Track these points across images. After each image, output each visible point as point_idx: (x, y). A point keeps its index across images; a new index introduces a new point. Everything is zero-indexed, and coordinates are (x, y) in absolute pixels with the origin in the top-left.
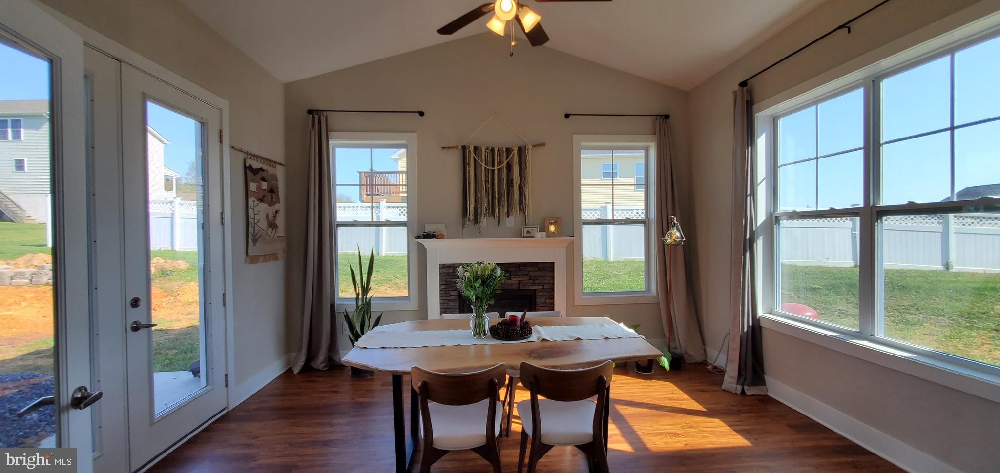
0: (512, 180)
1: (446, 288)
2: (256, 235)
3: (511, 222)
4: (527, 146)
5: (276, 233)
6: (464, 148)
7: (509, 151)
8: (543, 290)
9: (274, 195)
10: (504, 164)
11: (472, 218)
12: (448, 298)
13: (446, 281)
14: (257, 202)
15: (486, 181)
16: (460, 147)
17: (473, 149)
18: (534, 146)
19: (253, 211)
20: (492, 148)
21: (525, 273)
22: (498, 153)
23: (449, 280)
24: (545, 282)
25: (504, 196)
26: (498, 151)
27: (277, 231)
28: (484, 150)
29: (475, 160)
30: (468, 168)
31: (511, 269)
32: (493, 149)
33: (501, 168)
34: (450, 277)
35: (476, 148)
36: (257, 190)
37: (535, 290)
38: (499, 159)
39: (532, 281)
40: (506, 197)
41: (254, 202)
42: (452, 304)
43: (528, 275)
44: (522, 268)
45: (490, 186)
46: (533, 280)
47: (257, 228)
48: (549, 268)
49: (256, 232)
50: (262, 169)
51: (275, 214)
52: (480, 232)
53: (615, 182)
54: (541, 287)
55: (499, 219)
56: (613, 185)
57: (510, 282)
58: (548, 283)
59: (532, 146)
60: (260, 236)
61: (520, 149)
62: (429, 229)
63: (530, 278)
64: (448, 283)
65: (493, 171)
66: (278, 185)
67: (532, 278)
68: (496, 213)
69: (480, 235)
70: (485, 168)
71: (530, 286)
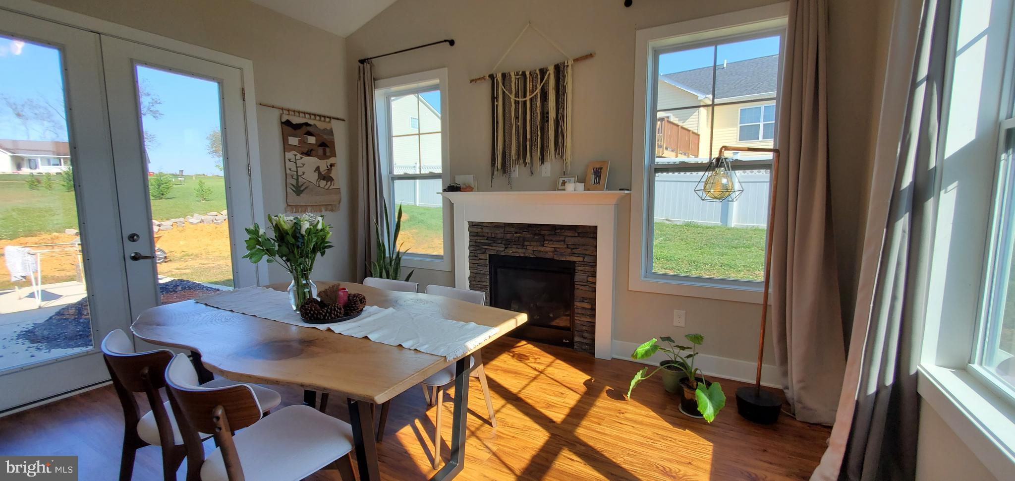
0: (548, 113)
1: (475, 250)
2: (300, 187)
3: (547, 170)
4: (566, 62)
5: (331, 185)
6: (492, 77)
7: (543, 72)
8: (583, 263)
9: (328, 150)
10: (538, 90)
11: (499, 167)
12: (477, 262)
13: (476, 242)
14: (299, 156)
15: (517, 118)
16: (487, 78)
17: (501, 78)
18: (576, 60)
19: (295, 164)
20: (523, 72)
21: (561, 239)
22: (531, 77)
23: (479, 241)
24: (587, 252)
25: (538, 136)
26: (530, 74)
27: (332, 183)
28: (513, 77)
29: (504, 92)
30: (496, 103)
31: (543, 232)
32: (524, 74)
33: (535, 96)
34: (479, 238)
35: (504, 76)
36: (299, 144)
37: (574, 262)
38: (531, 86)
39: (570, 250)
40: (539, 137)
41: (295, 155)
42: (481, 269)
43: (564, 241)
44: (559, 231)
45: (520, 124)
46: (572, 249)
47: (300, 179)
48: (590, 233)
49: (300, 184)
50: (307, 124)
51: (329, 167)
52: (510, 183)
53: (717, 101)
54: (581, 259)
55: (532, 167)
56: (713, 105)
57: (542, 249)
58: (590, 254)
59: (574, 60)
60: (306, 188)
61: (557, 68)
62: (460, 180)
63: (567, 245)
64: (477, 244)
65: (525, 102)
66: (334, 139)
67: (570, 246)
68: (528, 160)
69: (510, 186)
70: (516, 101)
71: (567, 257)
